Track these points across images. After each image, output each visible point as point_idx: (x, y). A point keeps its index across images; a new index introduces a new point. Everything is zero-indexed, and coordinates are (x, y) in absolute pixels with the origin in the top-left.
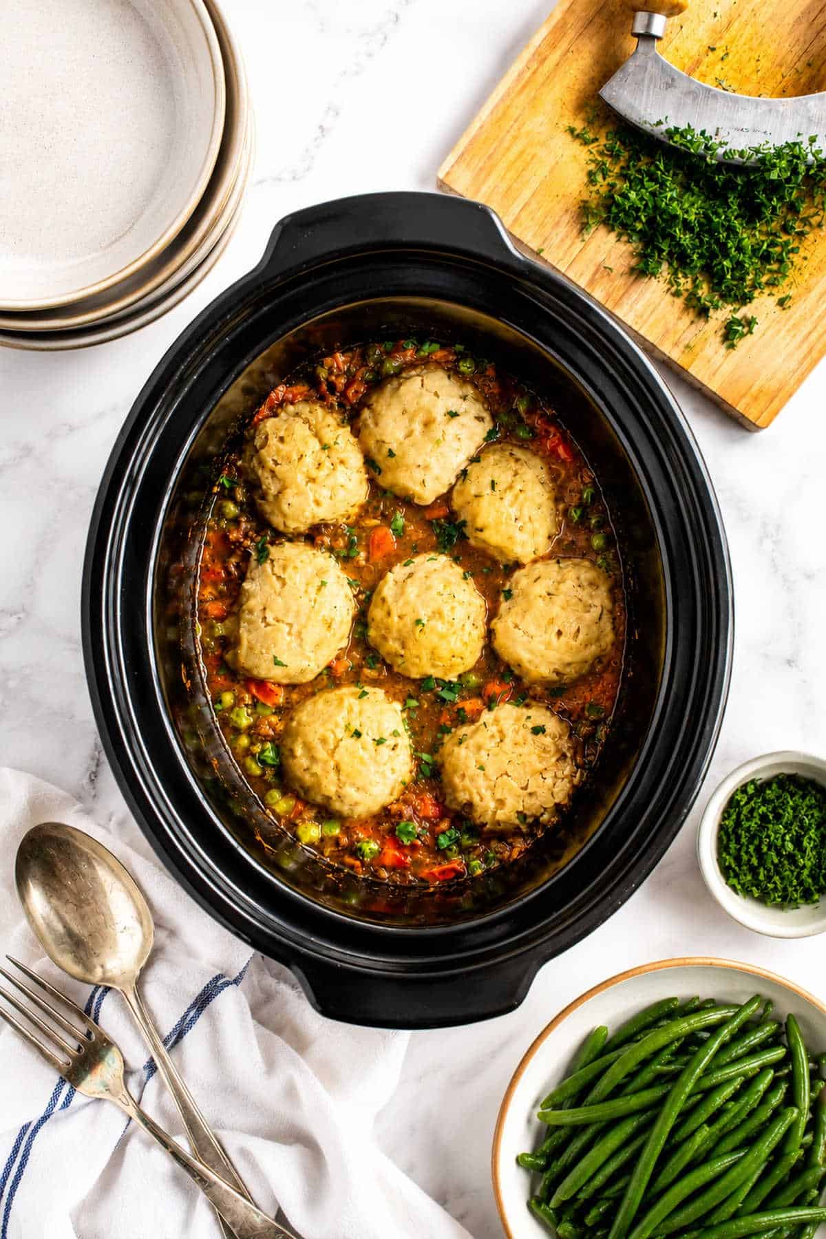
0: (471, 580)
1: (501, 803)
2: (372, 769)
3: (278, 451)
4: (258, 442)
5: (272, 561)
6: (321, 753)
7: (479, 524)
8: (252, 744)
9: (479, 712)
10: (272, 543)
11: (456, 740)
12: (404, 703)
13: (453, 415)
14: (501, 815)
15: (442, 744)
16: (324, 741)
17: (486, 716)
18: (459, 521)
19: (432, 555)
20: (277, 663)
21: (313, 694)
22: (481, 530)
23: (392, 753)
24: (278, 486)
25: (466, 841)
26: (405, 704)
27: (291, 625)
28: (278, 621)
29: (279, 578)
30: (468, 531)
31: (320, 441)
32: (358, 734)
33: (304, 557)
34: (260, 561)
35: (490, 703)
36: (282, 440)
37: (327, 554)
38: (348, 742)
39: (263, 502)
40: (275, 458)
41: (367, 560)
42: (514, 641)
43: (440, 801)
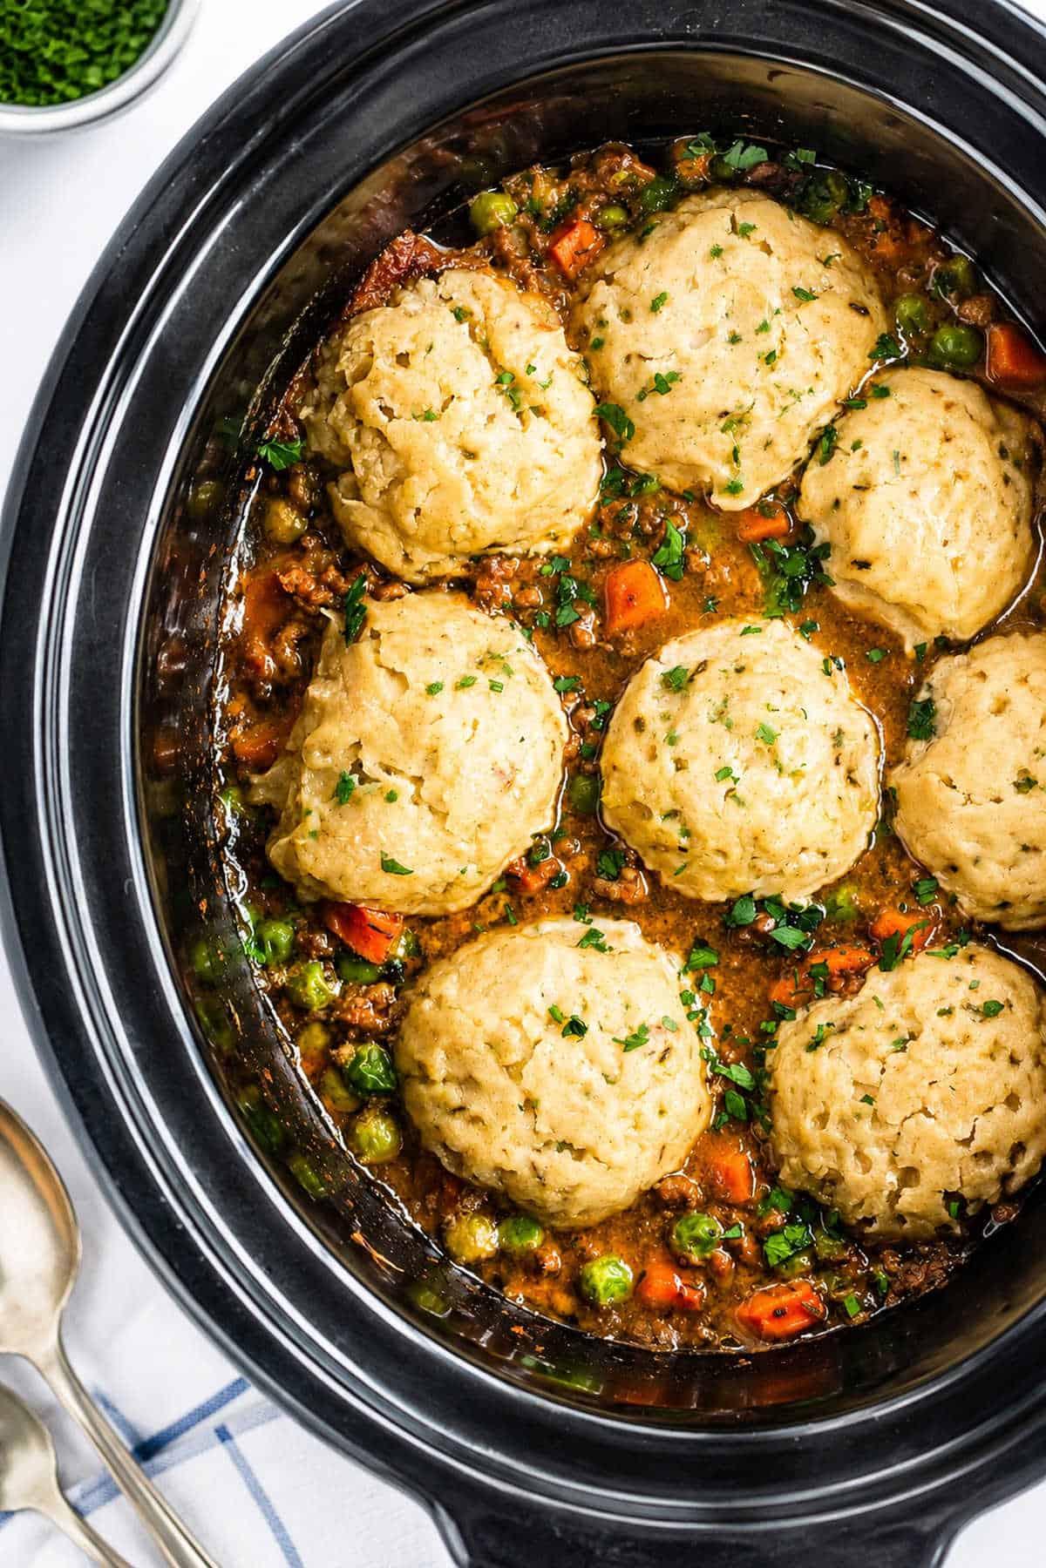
0: (842, 677)
1: (909, 1175)
2: (613, 1106)
3: (396, 389)
4: (347, 366)
5: (376, 635)
6: (489, 1072)
7: (862, 549)
8: (336, 1043)
9: (861, 973)
10: (376, 596)
11: (806, 1038)
12: (687, 954)
13: (803, 296)
14: (909, 1199)
15: (774, 1044)
16: (495, 1045)
17: (877, 983)
18: (816, 544)
19: (751, 620)
20: (389, 866)
21: (472, 936)
22: (864, 565)
23: (659, 1070)
24: (393, 467)
25: (827, 1247)
26: (688, 961)
27: (418, 780)
28: (388, 771)
29: (393, 673)
30: (833, 567)
31: (495, 364)
32: (576, 1028)
33: (450, 628)
34: (350, 635)
35: (889, 954)
36: (403, 359)
37: (504, 622)
38: (554, 1044)
39: (354, 503)
40: (388, 403)
41: (601, 631)
42: (942, 812)
43: (768, 1170)
